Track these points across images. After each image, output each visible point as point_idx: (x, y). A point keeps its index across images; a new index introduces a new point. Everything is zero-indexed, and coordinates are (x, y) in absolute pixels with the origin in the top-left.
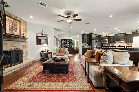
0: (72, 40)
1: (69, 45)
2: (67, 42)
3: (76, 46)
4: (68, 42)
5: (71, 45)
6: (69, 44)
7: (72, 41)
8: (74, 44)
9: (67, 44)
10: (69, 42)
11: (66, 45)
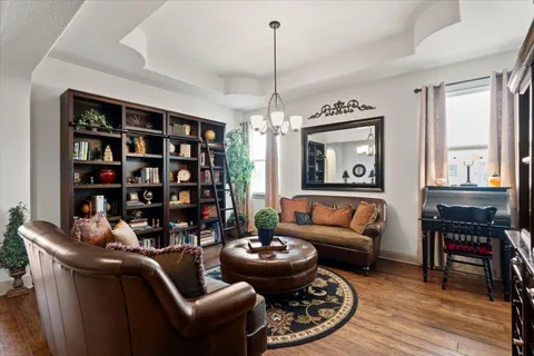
0: (219, 128)
1: (184, 176)
2: (155, 144)
3: (257, 184)
4: (178, 142)
5: (209, 178)
6: (190, 165)
7: (219, 138)
8: (248, 167)
9: (158, 163)
10: (186, 151)
11: (151, 176)
